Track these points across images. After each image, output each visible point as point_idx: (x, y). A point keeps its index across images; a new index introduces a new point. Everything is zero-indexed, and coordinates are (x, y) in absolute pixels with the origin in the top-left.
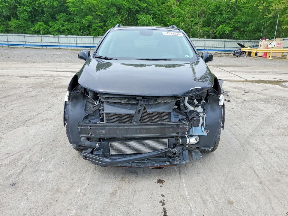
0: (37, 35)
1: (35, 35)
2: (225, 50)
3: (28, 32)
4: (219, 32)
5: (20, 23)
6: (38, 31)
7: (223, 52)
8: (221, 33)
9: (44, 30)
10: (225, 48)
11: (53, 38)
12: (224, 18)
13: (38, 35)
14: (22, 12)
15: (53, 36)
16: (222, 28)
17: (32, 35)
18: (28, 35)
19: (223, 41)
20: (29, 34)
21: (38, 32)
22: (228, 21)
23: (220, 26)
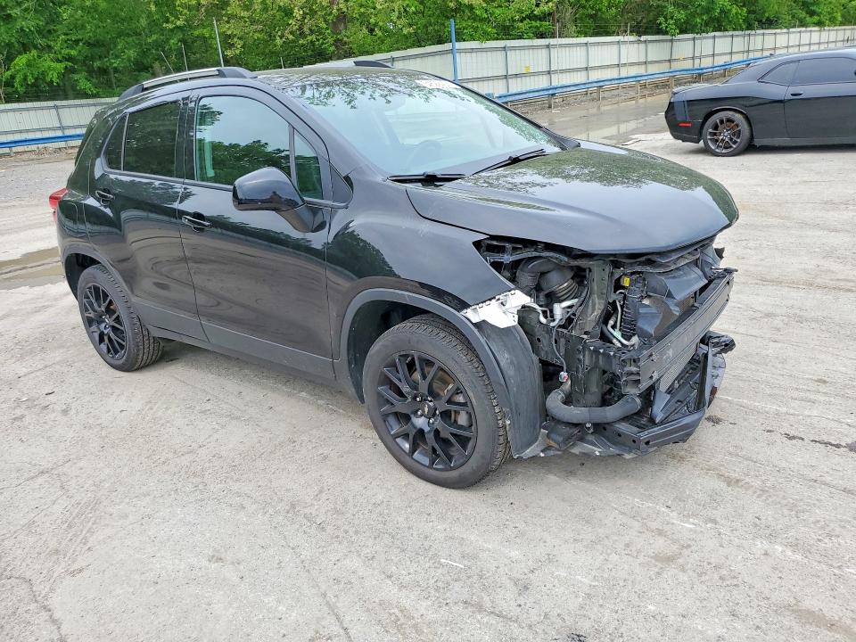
2: (68, 137)
4: (25, 79)
7: (62, 144)
8: (31, 80)
10: (62, 128)
12: (22, 29)
16: (29, 65)
19: (49, 108)
22: (40, 41)
23: (21, 60)
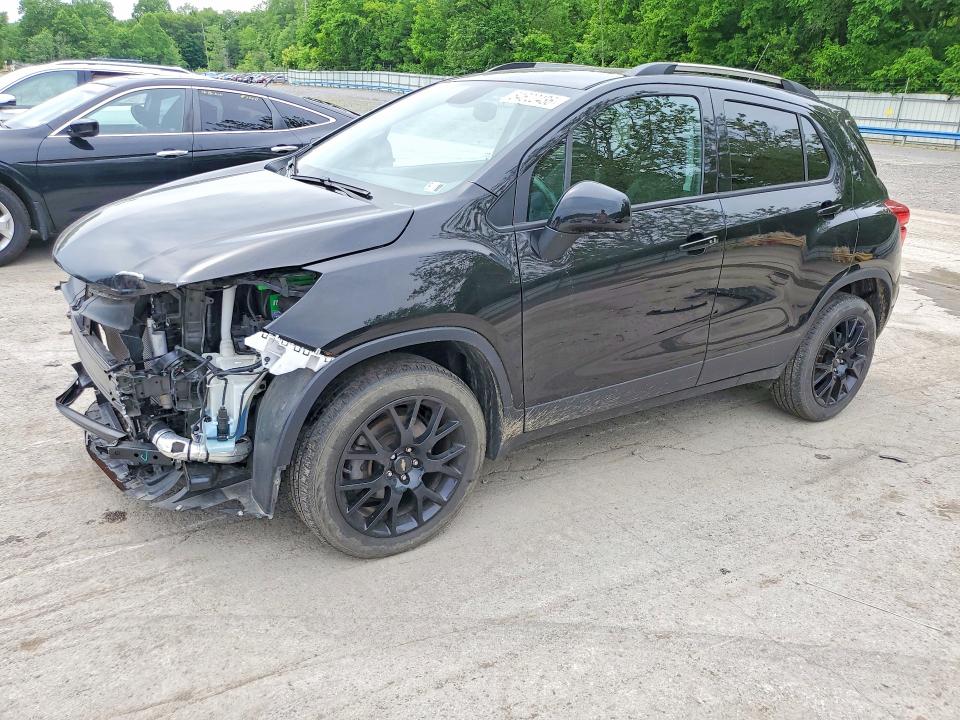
0: (889, 95)
1: (884, 95)
3: (863, 85)
5: (845, 54)
6: (895, 81)
9: (920, 75)
11: (943, 105)
13: (893, 94)
14: (864, 17)
15: (945, 97)
17: (873, 95)
18: (862, 94)
20: (865, 90)
21: (895, 85)
